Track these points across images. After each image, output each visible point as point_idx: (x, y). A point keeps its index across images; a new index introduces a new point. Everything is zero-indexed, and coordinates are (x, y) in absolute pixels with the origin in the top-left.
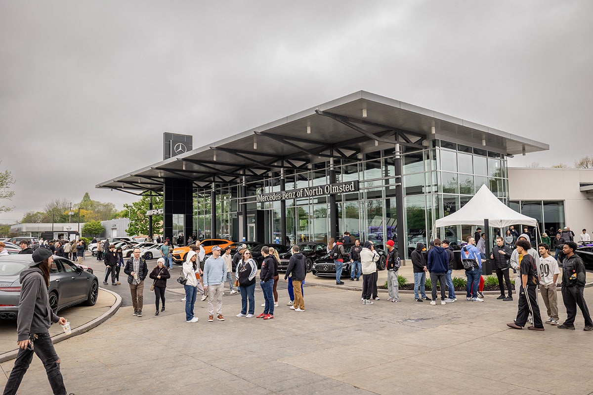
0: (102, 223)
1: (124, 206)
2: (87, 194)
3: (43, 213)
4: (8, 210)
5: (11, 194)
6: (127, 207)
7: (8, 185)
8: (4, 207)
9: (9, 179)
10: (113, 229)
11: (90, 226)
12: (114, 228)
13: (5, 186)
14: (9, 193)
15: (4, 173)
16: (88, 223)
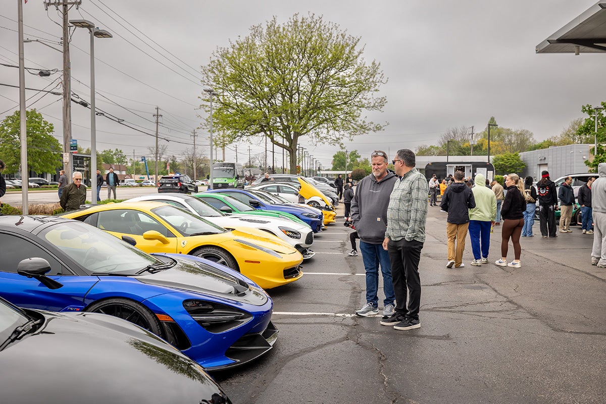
0: (522, 155)
1: (584, 110)
2: (492, 119)
3: (437, 148)
4: (378, 128)
5: (382, 102)
6: (590, 112)
7: (377, 88)
8: (372, 123)
9: (378, 76)
10: (540, 165)
11: (503, 160)
12: (543, 162)
13: (373, 89)
14: (379, 101)
15: (371, 65)
16: (500, 156)
